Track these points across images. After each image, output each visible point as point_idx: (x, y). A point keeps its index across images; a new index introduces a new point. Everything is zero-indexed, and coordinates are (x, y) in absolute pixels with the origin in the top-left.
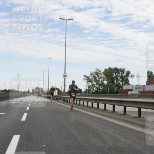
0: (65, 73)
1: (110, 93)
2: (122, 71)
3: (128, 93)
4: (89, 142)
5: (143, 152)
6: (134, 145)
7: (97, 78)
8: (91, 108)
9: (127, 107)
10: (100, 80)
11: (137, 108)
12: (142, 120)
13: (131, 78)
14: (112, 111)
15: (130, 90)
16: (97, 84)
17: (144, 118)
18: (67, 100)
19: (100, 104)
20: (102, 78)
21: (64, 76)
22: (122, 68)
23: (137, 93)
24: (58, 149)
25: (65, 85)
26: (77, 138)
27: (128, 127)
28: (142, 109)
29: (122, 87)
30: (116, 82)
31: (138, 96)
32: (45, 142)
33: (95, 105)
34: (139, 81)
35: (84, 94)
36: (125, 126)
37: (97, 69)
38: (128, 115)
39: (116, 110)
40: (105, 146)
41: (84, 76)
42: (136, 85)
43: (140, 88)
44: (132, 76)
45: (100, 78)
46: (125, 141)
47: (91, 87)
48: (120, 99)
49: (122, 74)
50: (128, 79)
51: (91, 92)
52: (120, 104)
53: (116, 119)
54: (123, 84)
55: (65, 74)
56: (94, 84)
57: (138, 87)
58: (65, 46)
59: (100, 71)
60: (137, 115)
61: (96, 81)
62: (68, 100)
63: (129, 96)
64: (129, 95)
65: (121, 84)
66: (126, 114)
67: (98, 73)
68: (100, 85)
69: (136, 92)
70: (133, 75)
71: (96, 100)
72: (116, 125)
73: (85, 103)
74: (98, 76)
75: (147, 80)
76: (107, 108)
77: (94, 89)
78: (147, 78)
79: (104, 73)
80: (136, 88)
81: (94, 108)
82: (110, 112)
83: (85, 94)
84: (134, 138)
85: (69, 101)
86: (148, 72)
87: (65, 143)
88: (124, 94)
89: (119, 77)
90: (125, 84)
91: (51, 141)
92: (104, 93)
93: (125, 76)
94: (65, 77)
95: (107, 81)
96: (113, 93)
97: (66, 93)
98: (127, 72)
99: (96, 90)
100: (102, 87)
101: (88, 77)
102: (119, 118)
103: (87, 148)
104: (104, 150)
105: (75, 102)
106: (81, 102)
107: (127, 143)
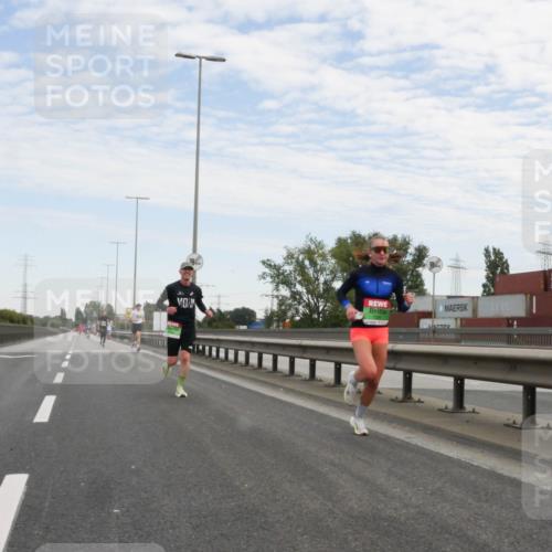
0: (195, 251)
3: (418, 326)
4: (278, 497)
5: (470, 533)
6: (439, 507)
7: (311, 272)
8: (286, 376)
9: (415, 375)
10: (322, 279)
11: (451, 380)
12: (468, 422)
13: (430, 270)
15: (428, 315)
16: (308, 292)
17: (474, 412)
18: (201, 347)
19: (318, 363)
20: (328, 272)
22: (399, 236)
23: (452, 324)
26: (238, 483)
27: (419, 444)
28: (467, 381)
31: (453, 336)
32: (120, 498)
33: (302, 366)
34: (457, 280)
35: (262, 327)
36: (409, 444)
37: (311, 240)
38: (421, 405)
40: (336, 510)
41: (264, 263)
42: (449, 297)
43: (464, 308)
44: (433, 265)
45: (322, 270)
46: (406, 494)
47: (290, 301)
48: (390, 346)
50: (419, 276)
51: (288, 321)
52: (392, 365)
55: (195, 257)
56: (299, 294)
57: (454, 303)
59: (320, 245)
60: (451, 404)
61: (307, 281)
62: (204, 348)
63: (422, 336)
64: (425, 331)
66: (410, 398)
67: (314, 253)
68: (319, 296)
69: (448, 321)
70: (439, 260)
71: (304, 348)
73: (268, 360)
74: (314, 263)
75: (484, 281)
76: (344, 378)
77: (297, 311)
78: (485, 273)
79: (334, 254)
80: (447, 308)
81: (299, 376)
83: (269, 327)
84: (439, 484)
85: (207, 353)
86: (487, 250)
88: (403, 330)
91: (144, 495)
92: (334, 323)
93: (408, 263)
95: (342, 279)
97: (198, 323)
98: (416, 249)
99: (304, 314)
100: (327, 301)
101: (276, 268)
102: (385, 414)
103: (270, 520)
104: (331, 526)
105: (231, 356)
106: (251, 355)
107: (413, 500)
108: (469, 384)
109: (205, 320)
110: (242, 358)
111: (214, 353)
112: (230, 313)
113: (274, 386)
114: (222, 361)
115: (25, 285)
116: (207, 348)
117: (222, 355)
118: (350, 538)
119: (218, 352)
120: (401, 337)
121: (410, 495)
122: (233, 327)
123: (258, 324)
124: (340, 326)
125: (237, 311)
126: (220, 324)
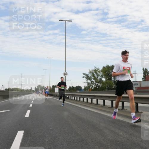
0: (65, 71)
1: (109, 89)
4: (89, 136)
5: (142, 145)
6: (133, 138)
7: (96, 76)
8: (90, 104)
9: (125, 103)
10: (99, 78)
12: (139, 115)
14: (111, 107)
16: (95, 81)
17: (141, 112)
19: (99, 100)
20: (101, 76)
21: (65, 74)
24: (60, 143)
26: (78, 132)
27: (127, 121)
28: (139, 104)
30: (114, 79)
31: (135, 92)
32: (48, 137)
33: (95, 101)
35: (83, 91)
36: (124, 121)
37: (96, 67)
38: (126, 111)
40: (105, 139)
41: (83, 74)
42: (133, 82)
43: (137, 84)
45: (99, 75)
46: (124, 135)
47: (91, 84)
51: (90, 89)
55: (65, 73)
56: (93, 82)
58: (65, 47)
59: (98, 69)
61: (95, 79)
62: (68, 97)
66: (124, 109)
67: (97, 71)
68: (98, 82)
71: (95, 96)
73: (85, 100)
74: (97, 74)
75: (143, 77)
76: (106, 104)
77: (93, 86)
78: (143, 75)
79: (102, 71)
81: (94, 104)
82: (109, 108)
83: (85, 91)
85: (69, 98)
86: (143, 69)
87: (67, 138)
91: (54, 136)
92: (102, 89)
94: (65, 76)
95: (105, 78)
96: (111, 90)
97: (67, 90)
99: (95, 87)
100: (100, 84)
101: (87, 75)
103: (87, 142)
104: (104, 143)
105: (76, 99)
106: (81, 98)
107: (126, 136)
108: (140, 105)
109: (68, 89)
110: (78, 98)
111: (71, 98)
112: (75, 87)
113: (87, 106)
114: (73, 100)
116: (69, 97)
117: (73, 98)
118: (109, 146)
119: (72, 98)
122: (75, 91)
124: (104, 90)
125: (77, 87)
126: (72, 90)
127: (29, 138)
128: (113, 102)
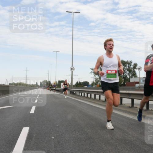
0: (72, 66)
2: (129, 64)
3: (135, 86)
9: (135, 100)
12: (150, 113)
13: (138, 70)
14: (120, 104)
15: (138, 83)
17: (152, 110)
18: (74, 92)
21: (72, 69)
22: (129, 61)
25: (72, 78)
26: (86, 130)
28: (150, 102)
29: (130, 79)
32: (54, 134)
33: (103, 97)
36: (133, 119)
38: (136, 108)
39: (123, 103)
40: (113, 138)
41: (91, 69)
42: (144, 78)
44: (139, 69)
46: (133, 133)
47: (99, 79)
48: (127, 92)
49: (129, 66)
50: (135, 72)
51: (98, 85)
52: (128, 97)
53: (124, 111)
54: (130, 77)
55: (72, 67)
58: (72, 39)
60: (145, 108)
62: (75, 93)
63: (136, 89)
64: (137, 87)
65: (128, 77)
66: (133, 106)
70: (141, 67)
72: (124, 117)
73: (93, 96)
81: (102, 100)
85: (76, 94)
87: (74, 136)
88: (131, 87)
89: (126, 69)
90: (132, 77)
91: (60, 133)
93: (132, 69)
94: (72, 70)
96: (121, 86)
97: (73, 86)
98: (134, 64)
102: (126, 111)
103: (95, 140)
104: (112, 142)
105: (83, 95)
106: (88, 94)
107: (135, 135)
109: (75, 85)
110: (86, 95)
111: (78, 94)
112: (82, 83)
113: (95, 103)
114: (80, 96)
115: (26, 76)
116: (76, 93)
117: (80, 94)
118: (118, 145)
120: (130, 89)
121: (134, 133)
122: (83, 87)
123: (90, 86)
125: (84, 82)
126: (79, 86)
127: (34, 136)
128: (122, 99)
